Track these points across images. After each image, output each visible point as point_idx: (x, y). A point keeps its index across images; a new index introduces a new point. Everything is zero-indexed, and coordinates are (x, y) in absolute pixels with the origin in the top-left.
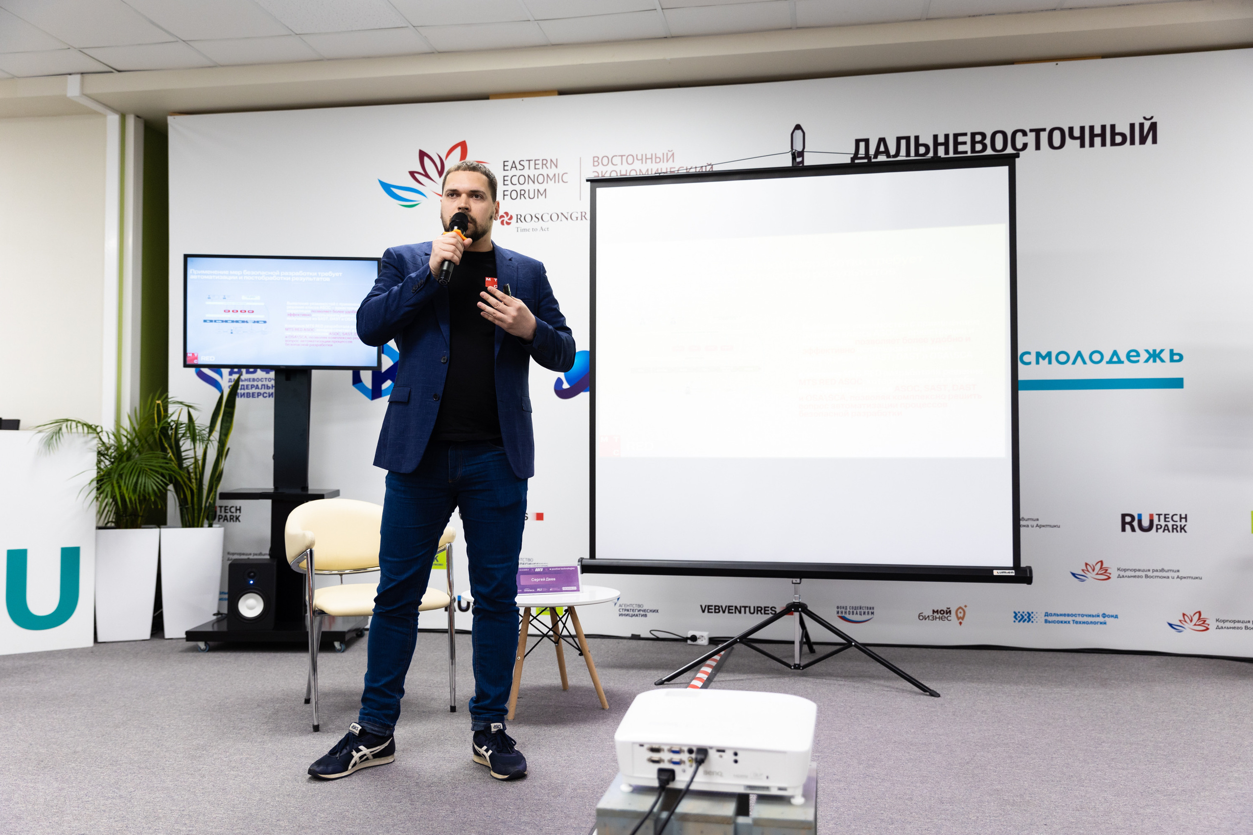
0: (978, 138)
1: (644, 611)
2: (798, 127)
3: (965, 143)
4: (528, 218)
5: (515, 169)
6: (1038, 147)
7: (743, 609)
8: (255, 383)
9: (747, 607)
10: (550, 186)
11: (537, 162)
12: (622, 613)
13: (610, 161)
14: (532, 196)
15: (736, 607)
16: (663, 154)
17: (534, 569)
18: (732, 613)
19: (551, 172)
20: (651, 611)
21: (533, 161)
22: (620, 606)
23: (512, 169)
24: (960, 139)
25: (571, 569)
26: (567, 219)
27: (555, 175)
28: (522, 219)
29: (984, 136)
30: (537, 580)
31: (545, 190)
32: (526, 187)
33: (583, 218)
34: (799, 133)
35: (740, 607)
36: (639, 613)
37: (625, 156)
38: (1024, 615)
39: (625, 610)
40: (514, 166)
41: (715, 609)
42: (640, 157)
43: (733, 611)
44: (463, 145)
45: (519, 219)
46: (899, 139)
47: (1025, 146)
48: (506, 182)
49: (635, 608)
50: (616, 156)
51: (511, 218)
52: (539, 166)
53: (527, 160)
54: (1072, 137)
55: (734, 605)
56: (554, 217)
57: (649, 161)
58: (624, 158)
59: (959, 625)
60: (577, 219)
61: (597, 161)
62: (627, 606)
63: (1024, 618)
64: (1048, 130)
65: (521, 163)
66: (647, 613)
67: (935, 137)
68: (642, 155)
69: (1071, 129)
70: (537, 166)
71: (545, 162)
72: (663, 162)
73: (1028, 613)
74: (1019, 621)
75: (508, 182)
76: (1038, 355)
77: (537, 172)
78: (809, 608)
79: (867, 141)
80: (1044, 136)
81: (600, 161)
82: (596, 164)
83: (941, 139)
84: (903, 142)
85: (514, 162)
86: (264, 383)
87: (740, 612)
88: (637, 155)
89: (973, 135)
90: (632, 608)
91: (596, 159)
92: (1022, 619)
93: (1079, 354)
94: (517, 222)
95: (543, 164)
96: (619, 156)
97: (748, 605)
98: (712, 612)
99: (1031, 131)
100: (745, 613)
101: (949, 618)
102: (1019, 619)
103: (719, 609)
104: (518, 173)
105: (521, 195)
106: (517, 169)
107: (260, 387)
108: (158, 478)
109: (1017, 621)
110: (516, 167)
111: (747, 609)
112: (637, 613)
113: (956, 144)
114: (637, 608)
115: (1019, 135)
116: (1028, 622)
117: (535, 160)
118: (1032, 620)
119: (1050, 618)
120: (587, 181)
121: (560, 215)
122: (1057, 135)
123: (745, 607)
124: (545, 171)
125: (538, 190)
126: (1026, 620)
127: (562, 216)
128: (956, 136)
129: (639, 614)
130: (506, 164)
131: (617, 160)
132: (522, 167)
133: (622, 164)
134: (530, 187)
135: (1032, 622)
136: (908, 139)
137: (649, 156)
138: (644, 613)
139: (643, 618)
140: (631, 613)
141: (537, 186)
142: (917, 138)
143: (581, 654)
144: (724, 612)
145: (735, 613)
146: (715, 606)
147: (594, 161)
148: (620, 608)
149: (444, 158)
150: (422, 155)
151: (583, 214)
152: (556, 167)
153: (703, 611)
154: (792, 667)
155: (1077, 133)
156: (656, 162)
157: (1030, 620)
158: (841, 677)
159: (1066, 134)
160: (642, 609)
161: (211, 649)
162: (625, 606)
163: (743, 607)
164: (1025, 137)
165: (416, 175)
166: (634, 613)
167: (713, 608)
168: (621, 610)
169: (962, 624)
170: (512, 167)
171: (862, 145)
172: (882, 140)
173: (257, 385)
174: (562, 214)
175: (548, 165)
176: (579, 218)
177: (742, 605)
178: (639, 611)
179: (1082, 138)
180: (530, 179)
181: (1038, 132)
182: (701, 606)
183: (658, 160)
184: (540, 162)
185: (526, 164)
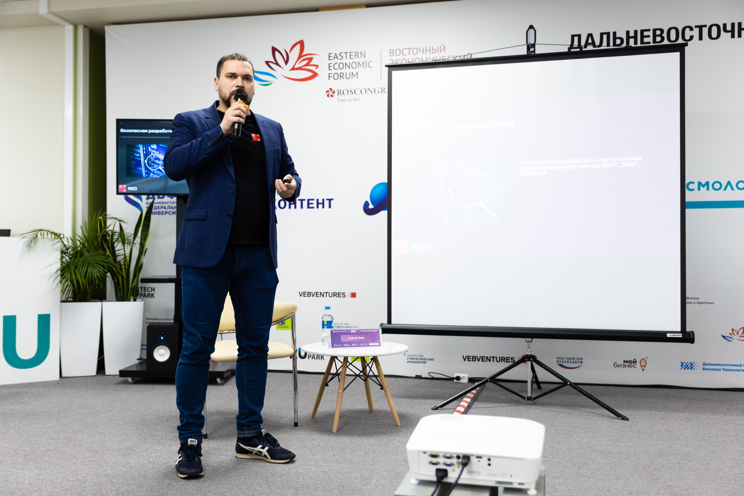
0: (658, 32)
1: (424, 359)
2: (531, 27)
3: (648, 36)
4: (346, 92)
5: (337, 58)
6: (701, 38)
7: (492, 359)
8: (164, 205)
9: (495, 357)
10: (360, 70)
11: (351, 54)
12: (409, 360)
13: (402, 52)
14: (348, 77)
15: (487, 357)
16: (438, 47)
17: (350, 330)
18: (484, 361)
19: (361, 60)
20: (429, 359)
21: (349, 54)
22: (408, 356)
23: (335, 59)
24: (646, 34)
25: (375, 331)
26: (372, 92)
27: (364, 62)
28: (342, 93)
29: (662, 31)
30: (352, 338)
31: (357, 73)
32: (344, 71)
33: (383, 92)
34: (531, 31)
35: (490, 357)
36: (421, 360)
37: (411, 48)
38: (688, 364)
39: (411, 359)
40: (336, 57)
41: (473, 359)
42: (421, 50)
43: (485, 360)
44: (301, 43)
45: (339, 93)
46: (602, 34)
47: (692, 38)
48: (330, 68)
49: (418, 358)
50: (406, 49)
51: (334, 92)
52: (353, 57)
53: (344, 53)
54: (725, 30)
55: (486, 356)
56: (363, 91)
57: (428, 52)
58: (411, 50)
59: (642, 371)
60: (379, 93)
61: (392, 53)
62: (413, 356)
63: (688, 366)
64: (708, 26)
65: (341, 54)
66: (426, 361)
67: (628, 32)
68: (423, 48)
69: (725, 25)
70: (351, 57)
71: (357, 54)
72: (438, 53)
73: (691, 363)
74: (685, 369)
75: (332, 68)
76: (700, 184)
77: (351, 61)
78: (538, 359)
79: (579, 36)
80: (705, 31)
81: (394, 52)
82: (392, 54)
83: (632, 34)
84: (605, 36)
85: (336, 54)
86: (170, 205)
87: (490, 361)
88: (420, 48)
89: (655, 30)
90: (416, 357)
91: (392, 51)
92: (687, 367)
93: (729, 183)
94: (338, 95)
95: (355, 55)
96: (408, 49)
97: (496, 356)
98: (470, 361)
99: (696, 27)
100: (493, 361)
101: (635, 366)
102: (684, 367)
103: (475, 359)
104: (339, 61)
105: (340, 76)
106: (338, 59)
107: (167, 207)
108: (101, 269)
109: (683, 369)
110: (337, 57)
111: (495, 359)
112: (419, 360)
113: (643, 37)
114: (419, 357)
115: (687, 30)
116: (691, 369)
117: (350, 53)
118: (694, 368)
119: (706, 367)
120: (386, 66)
121: (367, 90)
122: (714, 30)
123: (493, 357)
124: (357, 60)
125: (352, 73)
126: (689, 368)
127: (369, 91)
128: (642, 31)
129: (421, 362)
130: (330, 55)
131: (406, 52)
132: (341, 57)
133: (409, 54)
134: (347, 71)
135: (694, 369)
136: (608, 34)
137: (428, 49)
138: (424, 361)
139: (424, 364)
140: (415, 360)
141: (351, 70)
142: (615, 33)
143: (382, 389)
144: (479, 360)
145: (487, 361)
146: (473, 357)
147: (390, 53)
148: (408, 357)
149: (288, 52)
150: (274, 50)
151: (383, 89)
152: (365, 57)
153: (465, 360)
154: (526, 399)
155: (729, 28)
156: (433, 53)
157: (692, 368)
158: (559, 406)
159: (722, 29)
160: (423, 358)
161: (136, 382)
162: (411, 355)
163: (492, 357)
164: (692, 32)
165: (270, 64)
166: (417, 361)
167: (471, 357)
168: (409, 359)
169: (644, 371)
170: (334, 57)
171: (576, 39)
172: (590, 35)
173: (165, 207)
174: (368, 89)
175: (359, 56)
176: (380, 92)
177: (491, 356)
178: (421, 359)
179: (732, 31)
180: (346, 66)
181: (701, 27)
182: (463, 356)
183: (434, 51)
184: (353, 54)
185: (344, 55)
